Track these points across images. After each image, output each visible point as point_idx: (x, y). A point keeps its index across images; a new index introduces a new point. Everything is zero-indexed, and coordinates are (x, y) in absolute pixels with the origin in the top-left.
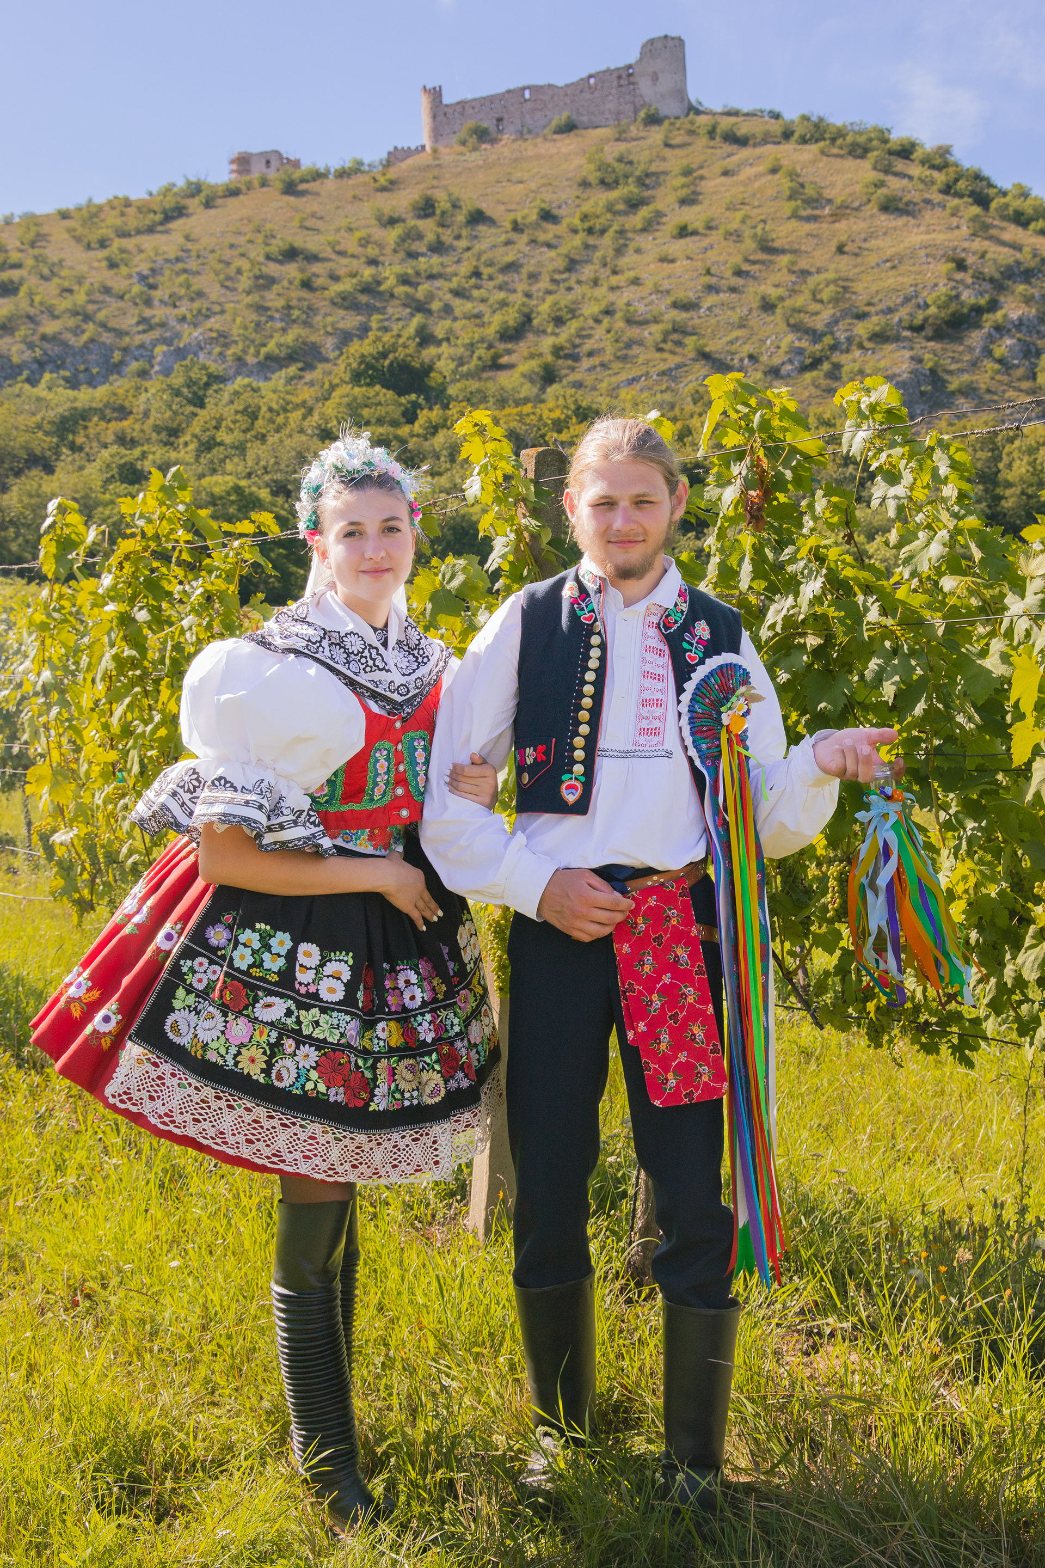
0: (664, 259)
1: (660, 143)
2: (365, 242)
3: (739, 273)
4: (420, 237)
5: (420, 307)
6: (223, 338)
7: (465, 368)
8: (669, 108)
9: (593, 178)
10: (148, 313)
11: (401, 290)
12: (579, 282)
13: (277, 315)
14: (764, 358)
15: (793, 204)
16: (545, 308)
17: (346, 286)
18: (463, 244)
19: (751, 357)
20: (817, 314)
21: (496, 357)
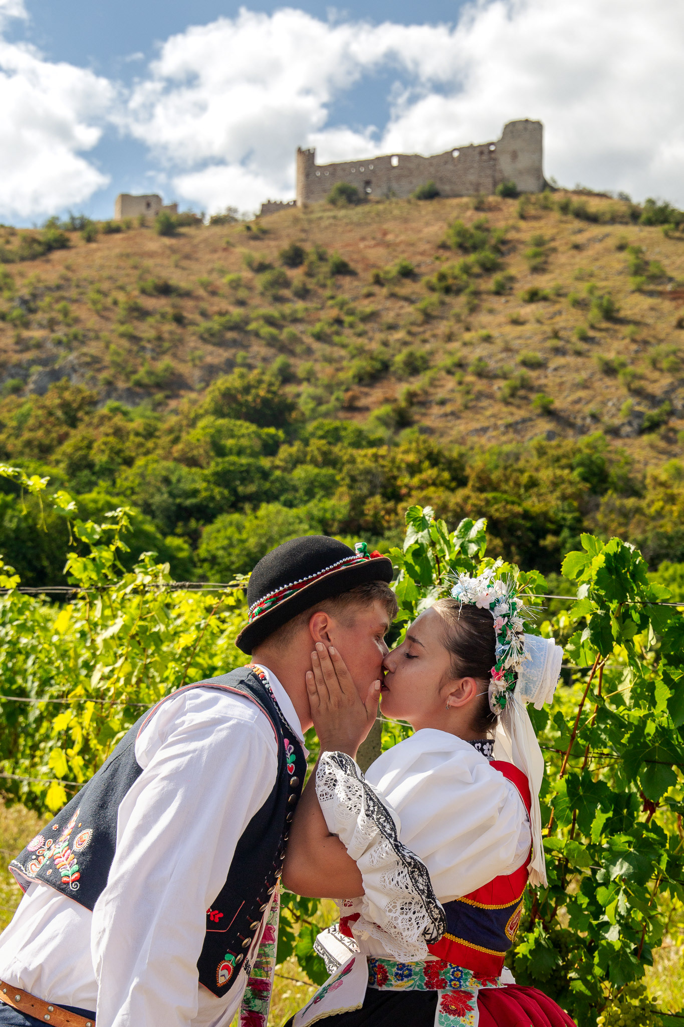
0: (516, 322)
1: (515, 214)
2: (236, 285)
3: (585, 338)
4: (287, 284)
5: (284, 348)
6: (94, 362)
7: (323, 408)
8: (525, 184)
9: (453, 241)
10: (26, 334)
11: (266, 330)
12: (434, 336)
13: (149, 346)
14: (606, 419)
15: (639, 279)
16: (399, 358)
17: (215, 324)
18: (328, 293)
19: (595, 417)
20: (655, 381)
21: (354, 398)
